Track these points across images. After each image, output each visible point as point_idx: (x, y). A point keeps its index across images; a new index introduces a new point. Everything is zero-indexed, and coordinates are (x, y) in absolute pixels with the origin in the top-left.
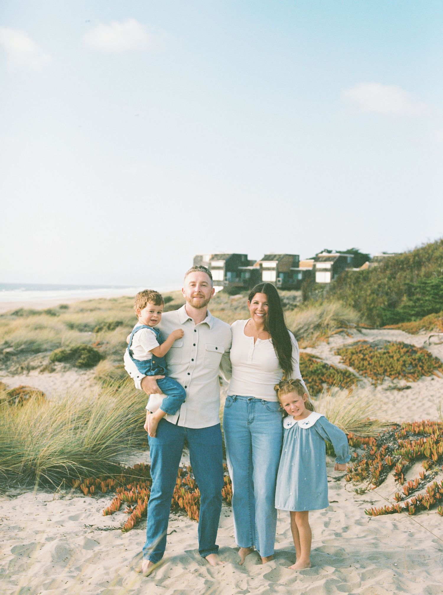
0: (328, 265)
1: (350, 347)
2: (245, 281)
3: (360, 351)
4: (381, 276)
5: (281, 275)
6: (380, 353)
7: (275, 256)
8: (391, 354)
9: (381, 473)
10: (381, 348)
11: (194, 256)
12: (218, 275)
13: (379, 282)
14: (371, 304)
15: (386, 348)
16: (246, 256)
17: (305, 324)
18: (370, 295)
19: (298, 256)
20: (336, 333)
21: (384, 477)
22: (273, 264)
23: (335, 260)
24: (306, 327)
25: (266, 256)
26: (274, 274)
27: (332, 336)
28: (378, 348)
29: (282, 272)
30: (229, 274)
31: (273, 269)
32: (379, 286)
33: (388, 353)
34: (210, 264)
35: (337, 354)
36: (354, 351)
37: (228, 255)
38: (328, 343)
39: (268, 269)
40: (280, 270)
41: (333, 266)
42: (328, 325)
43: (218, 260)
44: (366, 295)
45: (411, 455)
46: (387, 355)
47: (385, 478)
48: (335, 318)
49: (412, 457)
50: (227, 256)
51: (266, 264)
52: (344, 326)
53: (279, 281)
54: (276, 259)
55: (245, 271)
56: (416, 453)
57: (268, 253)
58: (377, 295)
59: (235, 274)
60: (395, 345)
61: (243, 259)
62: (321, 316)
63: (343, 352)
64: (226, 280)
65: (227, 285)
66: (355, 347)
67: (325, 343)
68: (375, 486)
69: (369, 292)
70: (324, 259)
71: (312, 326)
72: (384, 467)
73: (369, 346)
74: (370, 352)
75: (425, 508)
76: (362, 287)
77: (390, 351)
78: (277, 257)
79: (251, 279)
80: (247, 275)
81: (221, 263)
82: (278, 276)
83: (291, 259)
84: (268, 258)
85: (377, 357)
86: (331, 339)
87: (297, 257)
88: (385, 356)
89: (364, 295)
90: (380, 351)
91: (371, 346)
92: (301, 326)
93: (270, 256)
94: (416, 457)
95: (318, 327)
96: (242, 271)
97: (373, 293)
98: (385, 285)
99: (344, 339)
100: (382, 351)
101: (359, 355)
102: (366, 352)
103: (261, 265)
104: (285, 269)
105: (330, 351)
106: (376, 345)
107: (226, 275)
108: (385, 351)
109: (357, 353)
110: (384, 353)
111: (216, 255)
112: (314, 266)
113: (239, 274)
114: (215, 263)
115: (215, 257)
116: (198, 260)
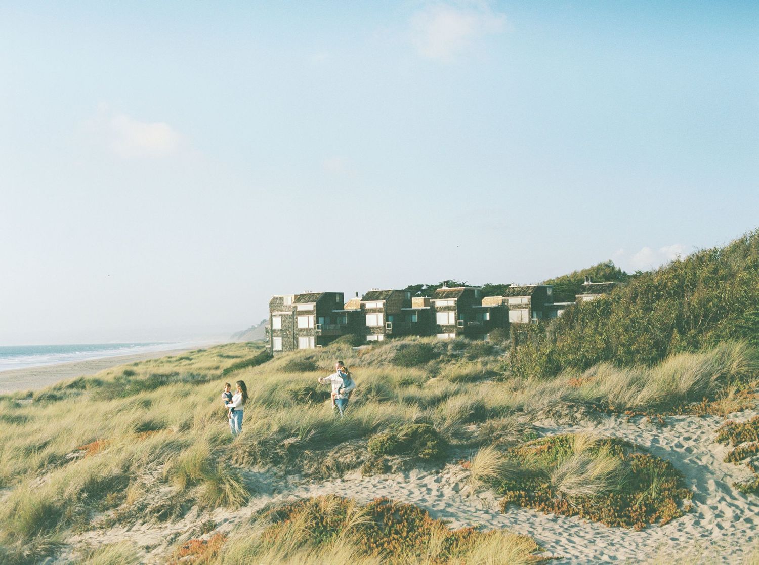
0: (451, 302)
2: (343, 328)
5: (390, 318)
7: (381, 293)
11: (269, 299)
12: (306, 322)
16: (341, 295)
22: (380, 304)
23: (460, 294)
25: (369, 293)
26: (381, 316)
29: (391, 315)
30: (321, 320)
31: (380, 311)
34: (295, 307)
37: (319, 294)
39: (373, 311)
40: (389, 312)
41: (457, 303)
43: (306, 301)
50: (318, 297)
51: (370, 305)
53: (388, 326)
54: (382, 297)
55: (343, 314)
57: (372, 290)
59: (328, 319)
61: (338, 299)
64: (318, 327)
65: (320, 335)
70: (445, 295)
78: (385, 294)
79: (351, 325)
80: (346, 320)
81: (311, 306)
82: (386, 319)
83: (402, 297)
84: (371, 297)
96: (338, 315)
103: (362, 306)
104: (395, 310)
107: (317, 322)
111: (302, 295)
112: (433, 304)
113: (334, 318)
114: (302, 307)
115: (300, 298)
116: (276, 304)
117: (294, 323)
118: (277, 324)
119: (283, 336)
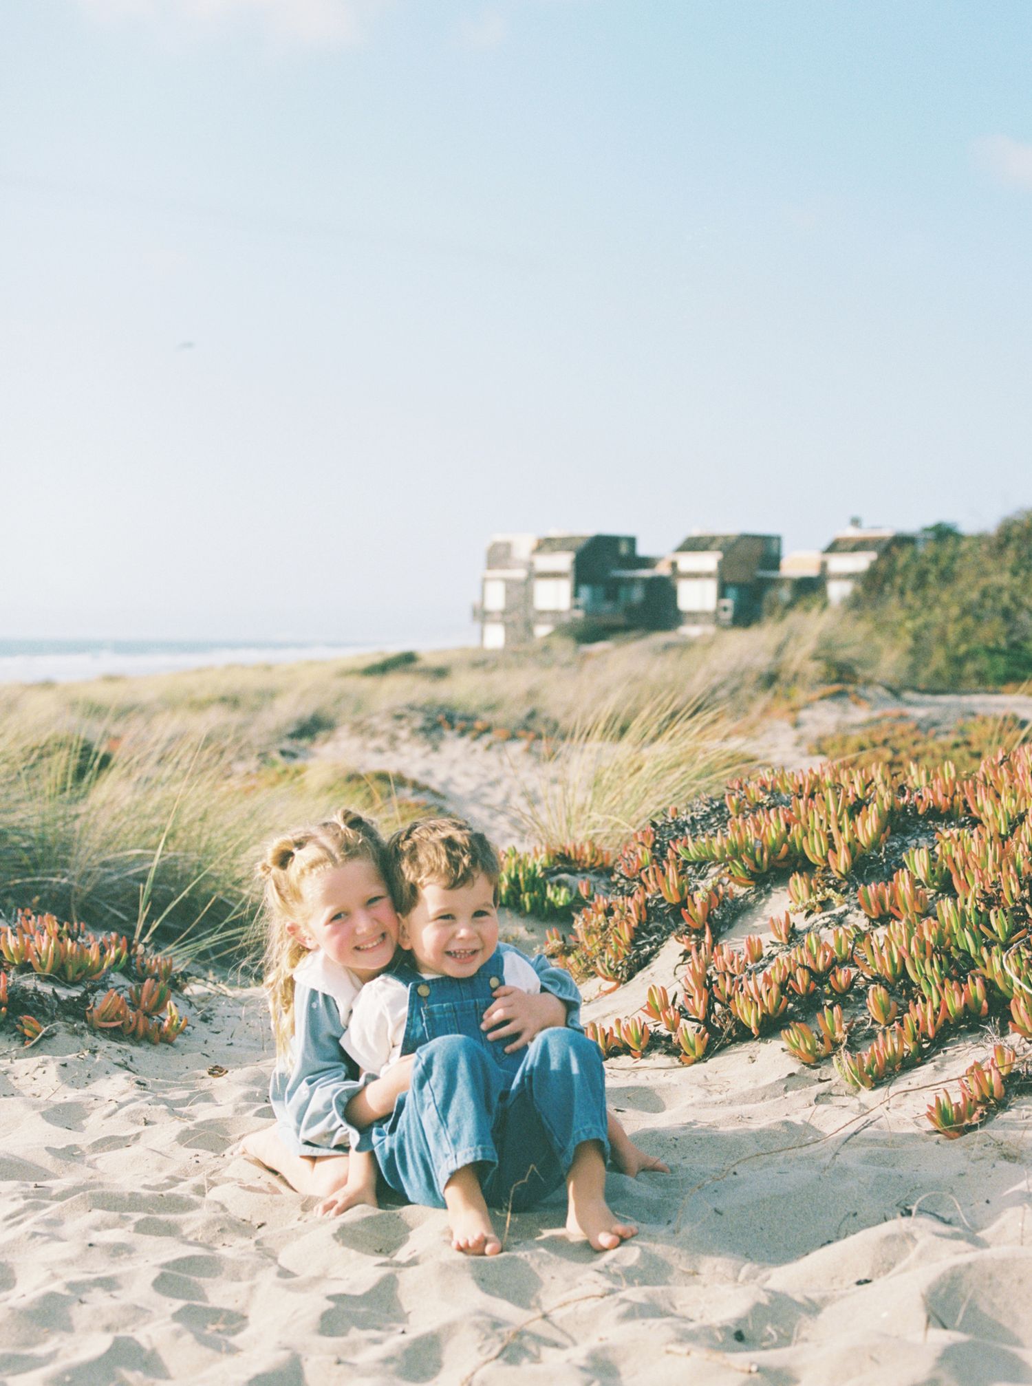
0: (861, 562)
1: (857, 732)
2: (630, 611)
3: (885, 742)
4: (990, 565)
5: (732, 592)
6: (943, 747)
7: (713, 539)
8: (975, 749)
9: (637, 934)
10: (947, 733)
11: (487, 544)
12: (554, 595)
13: (983, 582)
14: (957, 646)
15: (962, 732)
16: (632, 541)
17: (733, 673)
18: (957, 620)
19: (779, 539)
20: (822, 698)
21: (648, 949)
22: (708, 561)
23: (884, 546)
24: (734, 683)
25: (688, 539)
26: (711, 587)
27: (808, 705)
28: (937, 734)
29: (732, 584)
30: (585, 592)
31: (708, 575)
32: (984, 594)
33: (968, 744)
34: (531, 564)
35: (815, 750)
36: (866, 742)
37: (582, 538)
38: (796, 725)
39: (695, 576)
40: (727, 579)
41: (874, 563)
42: (796, 675)
43: (554, 550)
44: (947, 619)
45: (753, 856)
46: (963, 750)
47: (652, 954)
48: (823, 653)
49: (757, 865)
50: (581, 544)
51: (688, 562)
52: (846, 676)
53: (725, 609)
54: (714, 546)
55: (632, 581)
56: (774, 851)
57: (696, 532)
58: (978, 619)
59: (600, 590)
60: (990, 722)
61: (624, 549)
62: (779, 650)
63: (833, 745)
64: (577, 607)
66: (869, 729)
67: (785, 725)
68: (613, 984)
69: (955, 611)
70: (851, 545)
71: (751, 678)
72: (649, 910)
73: (911, 726)
74: (915, 743)
75: (743, 1034)
76: (937, 600)
77: (973, 738)
78: (720, 542)
79: (645, 603)
80: (637, 594)
81: (564, 561)
82: (722, 594)
83: (758, 549)
84: (693, 545)
85: (933, 756)
86: (804, 715)
87: (775, 542)
88: (957, 753)
89: (941, 619)
90: (943, 739)
91: (918, 728)
92: (716, 680)
93: (699, 539)
94: (772, 868)
95: (770, 679)
96: (620, 582)
97: (965, 612)
98: (1000, 590)
99: (845, 712)
100: (952, 739)
101: (880, 750)
102: (900, 743)
103: (674, 565)
104: (741, 575)
105: (797, 744)
106: (935, 724)
107: (576, 594)
108: (960, 739)
109: (874, 745)
110: (957, 746)
111: (549, 540)
112: (824, 565)
113: (612, 590)
114: (546, 562)
115: (546, 545)
116: (498, 556)
117: (528, 597)
118: (496, 599)
119: (506, 625)
